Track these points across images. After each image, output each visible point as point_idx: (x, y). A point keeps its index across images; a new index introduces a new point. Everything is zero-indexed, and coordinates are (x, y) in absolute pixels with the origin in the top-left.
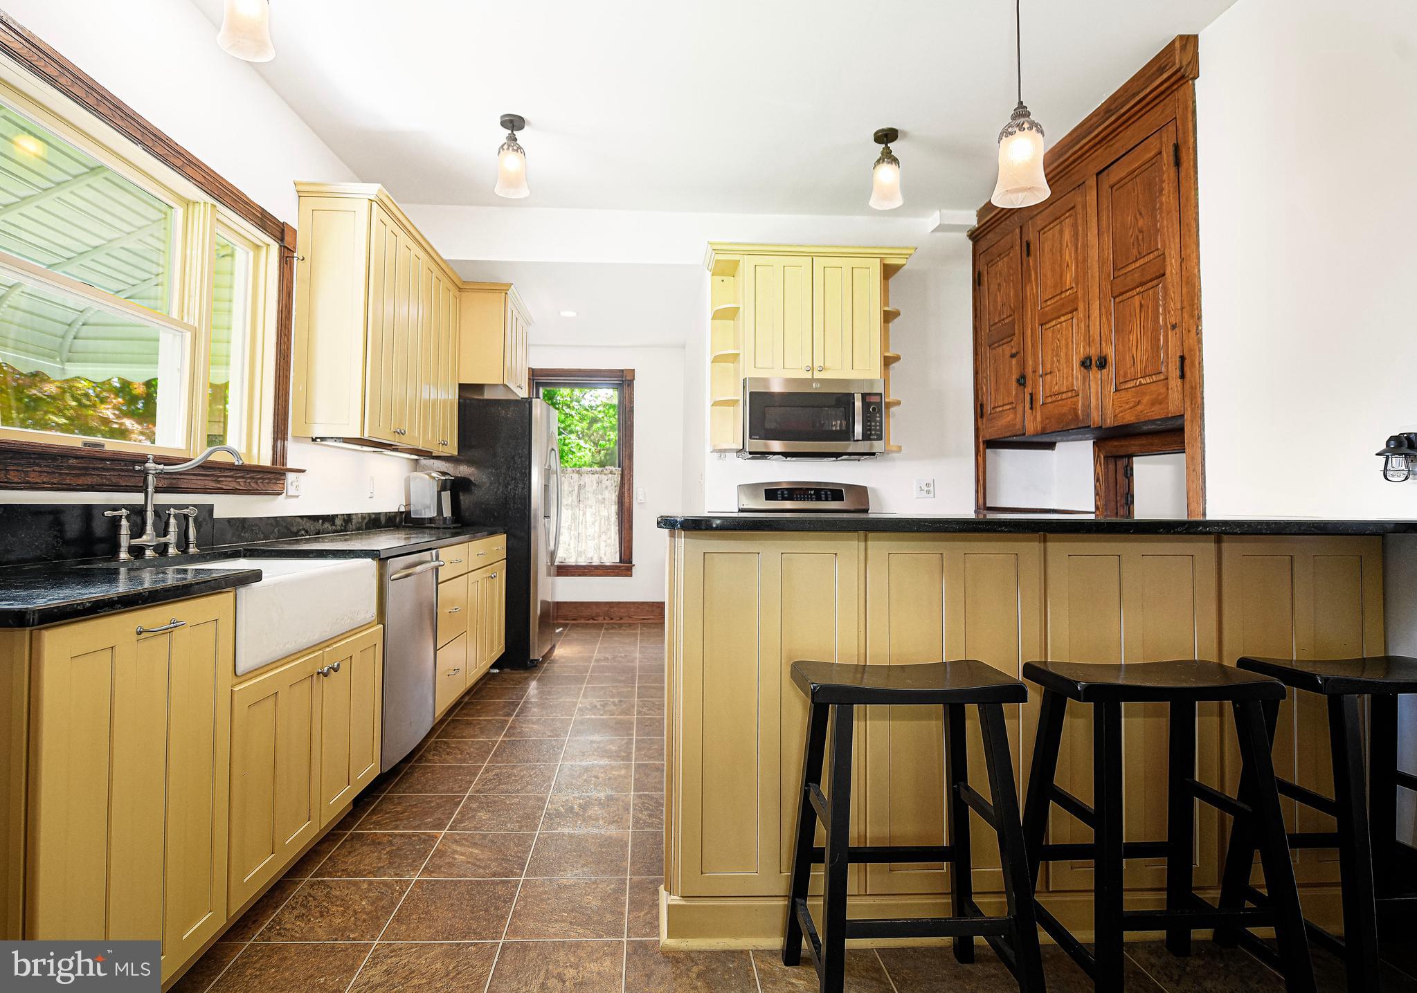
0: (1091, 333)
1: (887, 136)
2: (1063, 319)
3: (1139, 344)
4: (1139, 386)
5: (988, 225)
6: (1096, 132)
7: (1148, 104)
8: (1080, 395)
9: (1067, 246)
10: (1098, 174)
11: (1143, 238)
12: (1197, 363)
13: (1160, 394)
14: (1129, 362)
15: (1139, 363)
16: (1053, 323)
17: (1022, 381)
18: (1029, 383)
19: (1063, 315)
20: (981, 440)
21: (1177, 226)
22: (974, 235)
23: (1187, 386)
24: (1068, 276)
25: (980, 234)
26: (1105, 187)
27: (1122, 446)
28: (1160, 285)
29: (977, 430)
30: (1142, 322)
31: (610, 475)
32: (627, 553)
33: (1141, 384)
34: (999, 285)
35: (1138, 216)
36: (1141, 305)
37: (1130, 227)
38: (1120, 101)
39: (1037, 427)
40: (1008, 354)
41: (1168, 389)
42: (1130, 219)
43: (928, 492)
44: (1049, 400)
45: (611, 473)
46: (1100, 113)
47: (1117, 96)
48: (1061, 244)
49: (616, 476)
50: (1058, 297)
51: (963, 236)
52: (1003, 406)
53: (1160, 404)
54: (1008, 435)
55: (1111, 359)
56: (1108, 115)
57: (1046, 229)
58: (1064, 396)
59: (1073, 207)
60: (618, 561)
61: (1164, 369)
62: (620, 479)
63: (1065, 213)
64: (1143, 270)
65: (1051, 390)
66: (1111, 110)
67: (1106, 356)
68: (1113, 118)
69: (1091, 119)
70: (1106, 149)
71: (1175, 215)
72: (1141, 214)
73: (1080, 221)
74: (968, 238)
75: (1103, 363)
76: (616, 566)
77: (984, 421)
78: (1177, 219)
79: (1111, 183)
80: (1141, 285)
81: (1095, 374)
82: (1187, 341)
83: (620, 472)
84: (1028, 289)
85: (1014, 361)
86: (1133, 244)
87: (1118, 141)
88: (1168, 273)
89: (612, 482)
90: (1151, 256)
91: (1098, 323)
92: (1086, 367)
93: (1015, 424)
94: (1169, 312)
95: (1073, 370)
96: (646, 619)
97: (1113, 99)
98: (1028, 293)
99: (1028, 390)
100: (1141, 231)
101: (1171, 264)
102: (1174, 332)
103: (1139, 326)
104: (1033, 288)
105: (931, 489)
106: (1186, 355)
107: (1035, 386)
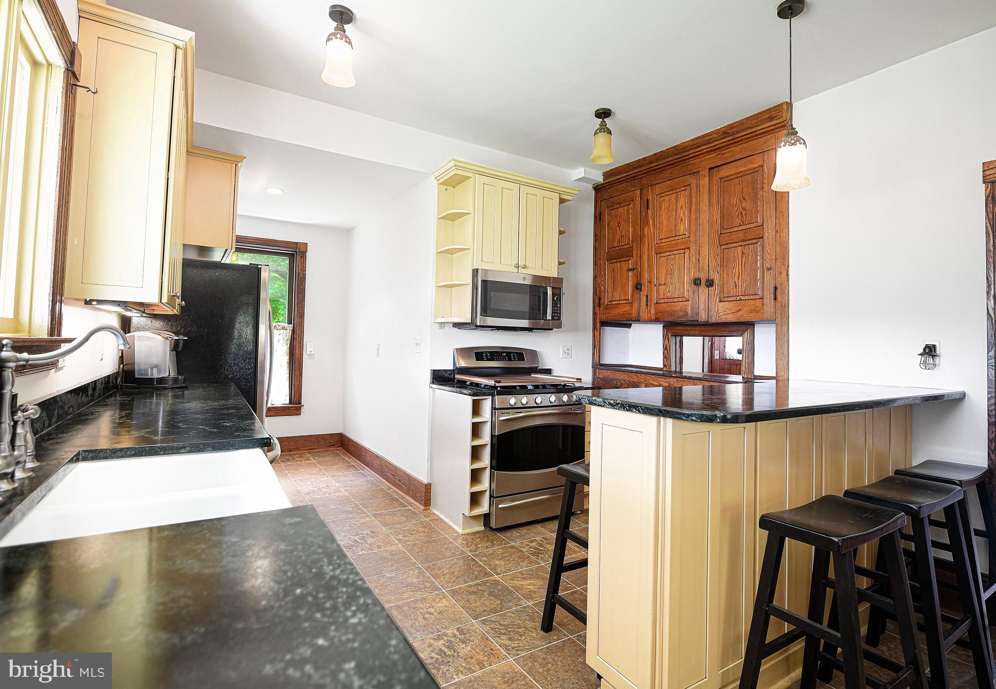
0: (701, 264)
1: (604, 114)
2: (676, 252)
3: (740, 276)
4: (738, 300)
5: (612, 183)
6: (715, 144)
7: (756, 136)
8: (690, 301)
9: (682, 208)
10: (710, 169)
11: (746, 214)
12: (786, 292)
13: (757, 307)
14: (731, 284)
15: (740, 287)
16: (668, 254)
17: (638, 287)
18: (645, 289)
19: (677, 250)
20: (598, 321)
21: (773, 211)
22: (598, 187)
23: (778, 305)
24: (682, 227)
25: (603, 187)
26: (716, 178)
27: (686, 330)
28: (759, 243)
29: (595, 314)
30: (743, 263)
31: (282, 331)
32: (297, 396)
33: (741, 300)
34: (619, 223)
35: (742, 200)
36: (742, 252)
37: (736, 206)
38: (735, 129)
39: (651, 317)
40: (625, 268)
41: (763, 304)
42: (734, 200)
43: (568, 354)
44: (662, 301)
45: (283, 328)
46: (719, 133)
47: (734, 126)
48: (676, 206)
49: (288, 331)
50: (673, 239)
51: (590, 187)
52: (619, 301)
53: (757, 312)
54: (624, 319)
55: (717, 281)
56: (725, 136)
57: (663, 195)
58: (675, 300)
59: (689, 185)
60: (288, 403)
61: (760, 293)
62: (291, 334)
63: (681, 188)
64: (745, 233)
65: (664, 295)
66: (728, 133)
67: (713, 280)
68: (729, 138)
69: (711, 135)
70: (718, 155)
71: (773, 205)
72: (744, 199)
73: (694, 195)
74: (592, 189)
75: (710, 284)
76: (286, 407)
77: (601, 309)
78: (773, 208)
79: (721, 176)
80: (743, 241)
81: (703, 290)
82: (779, 279)
83: (291, 328)
84: (646, 229)
85: (630, 273)
86: (738, 216)
87: (729, 152)
88: (765, 237)
89: (284, 336)
90: (752, 225)
91: (707, 259)
92: (695, 284)
93: (632, 314)
94: (766, 260)
95: (684, 285)
96: (312, 449)
97: (731, 126)
98: (646, 233)
99: (644, 292)
100: (744, 209)
101: (768, 232)
102: (769, 272)
103: (740, 265)
104: (650, 230)
105: (570, 352)
106: (778, 287)
107: (650, 291)
